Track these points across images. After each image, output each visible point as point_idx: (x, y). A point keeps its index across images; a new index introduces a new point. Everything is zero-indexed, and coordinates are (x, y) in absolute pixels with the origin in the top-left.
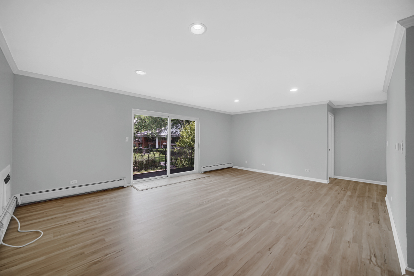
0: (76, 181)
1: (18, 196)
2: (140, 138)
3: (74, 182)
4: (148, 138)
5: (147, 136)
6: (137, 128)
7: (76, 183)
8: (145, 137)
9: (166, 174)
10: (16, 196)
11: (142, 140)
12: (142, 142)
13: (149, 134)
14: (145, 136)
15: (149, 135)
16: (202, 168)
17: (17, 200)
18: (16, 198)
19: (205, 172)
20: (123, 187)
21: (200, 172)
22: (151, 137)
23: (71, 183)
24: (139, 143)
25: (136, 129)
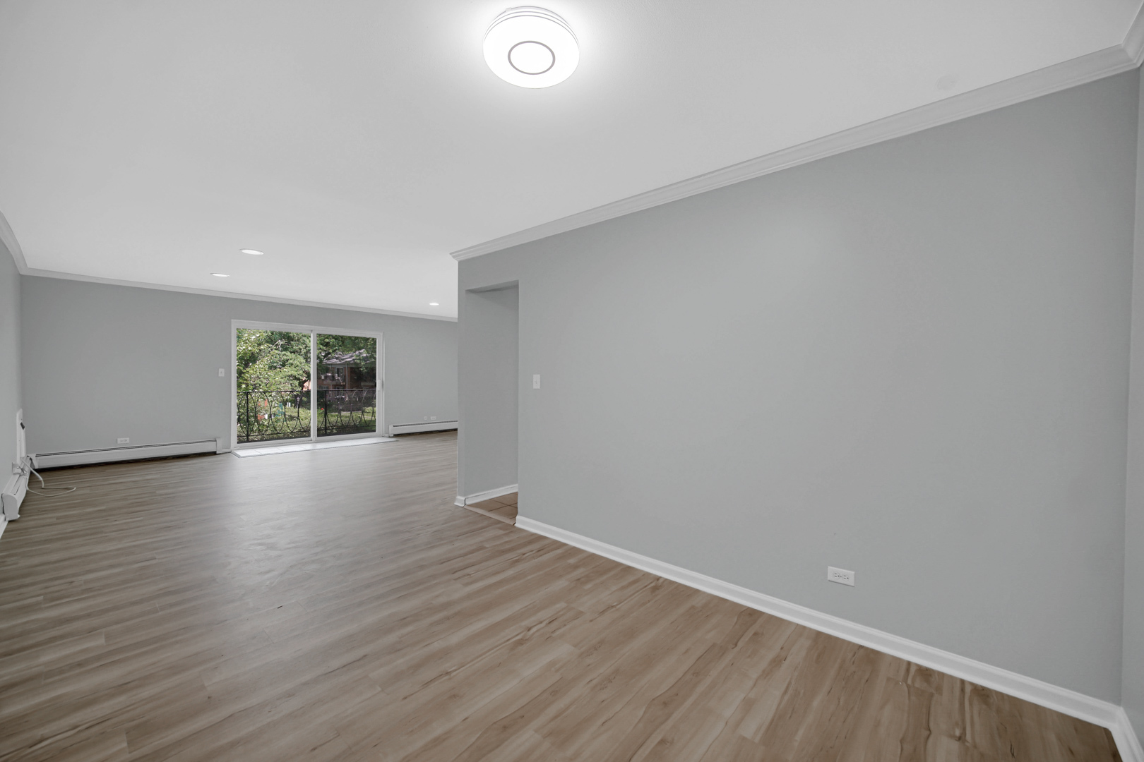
0: (128, 439)
1: (33, 456)
2: (338, 369)
3: (122, 441)
4: (356, 370)
5: (354, 366)
6: (327, 345)
7: (128, 441)
8: (351, 368)
9: (309, 436)
10: (31, 456)
11: (345, 376)
12: (344, 380)
13: (360, 359)
14: (351, 366)
15: (358, 361)
16: (391, 427)
17: (32, 463)
18: (31, 459)
19: (396, 436)
20: (214, 453)
21: (387, 435)
22: (366, 368)
23: (119, 442)
24: (334, 383)
25: (321, 346)
